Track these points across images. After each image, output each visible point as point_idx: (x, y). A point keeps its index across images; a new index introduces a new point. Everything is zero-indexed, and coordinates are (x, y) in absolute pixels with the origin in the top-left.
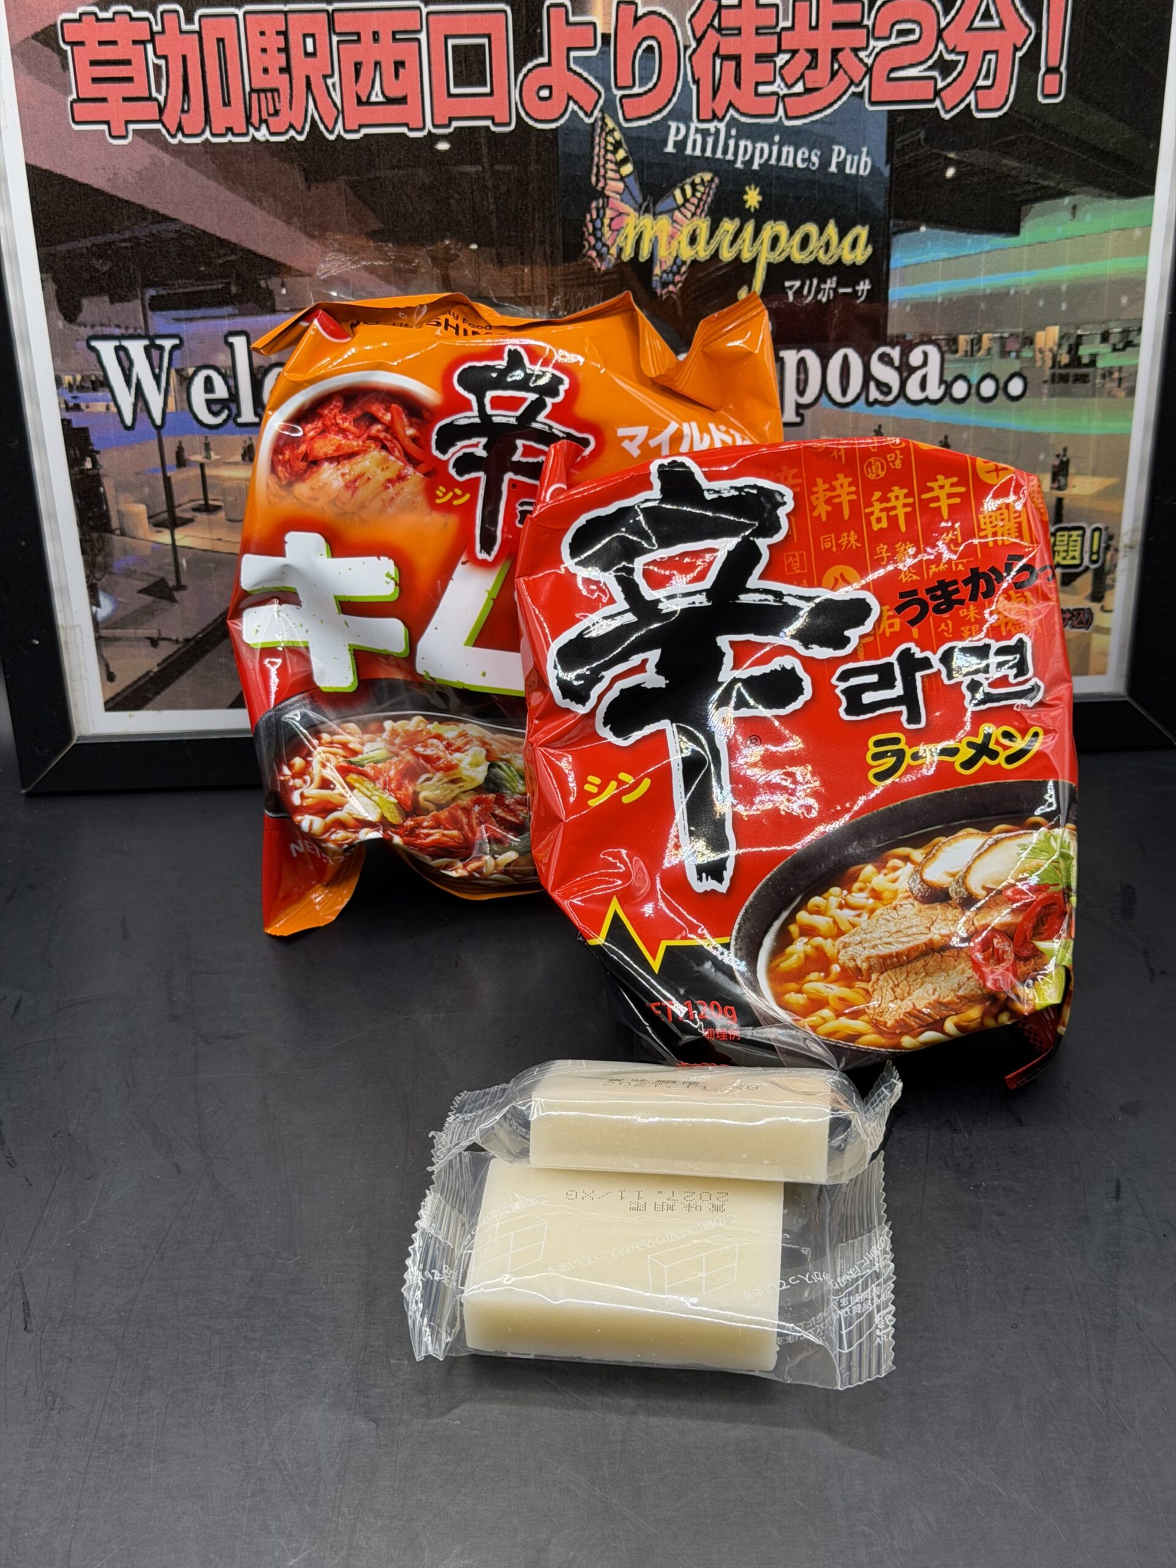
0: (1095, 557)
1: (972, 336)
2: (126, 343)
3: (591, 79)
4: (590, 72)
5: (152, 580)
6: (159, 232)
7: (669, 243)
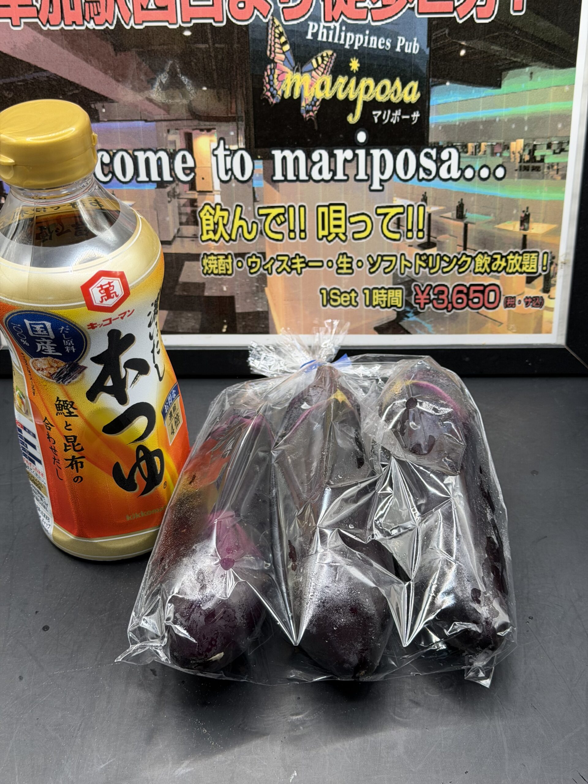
1: (475, 144)
6: (37, 77)
7: (310, 89)
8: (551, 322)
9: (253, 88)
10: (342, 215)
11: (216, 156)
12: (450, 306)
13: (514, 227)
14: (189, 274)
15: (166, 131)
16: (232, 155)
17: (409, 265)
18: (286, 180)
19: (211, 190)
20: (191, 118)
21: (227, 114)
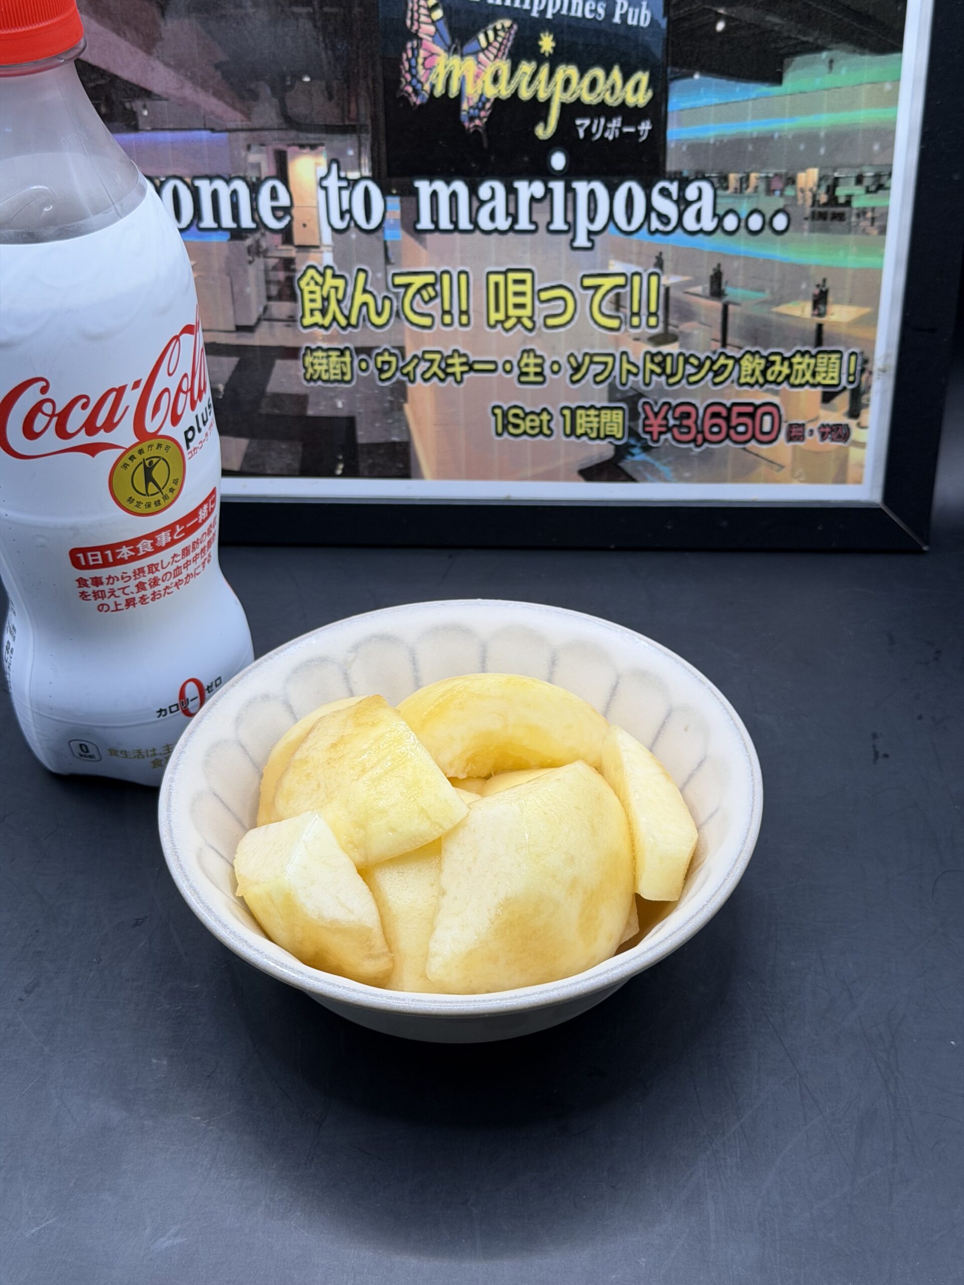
0: (851, 379)
1: (740, 175)
7: (475, 82)
8: (861, 466)
9: (384, 79)
10: (527, 288)
11: (325, 189)
12: (700, 437)
13: (803, 311)
14: (283, 380)
15: (246, 147)
16: (351, 188)
17: (634, 370)
18: (437, 229)
19: (317, 243)
20: (284, 127)
21: (343, 121)
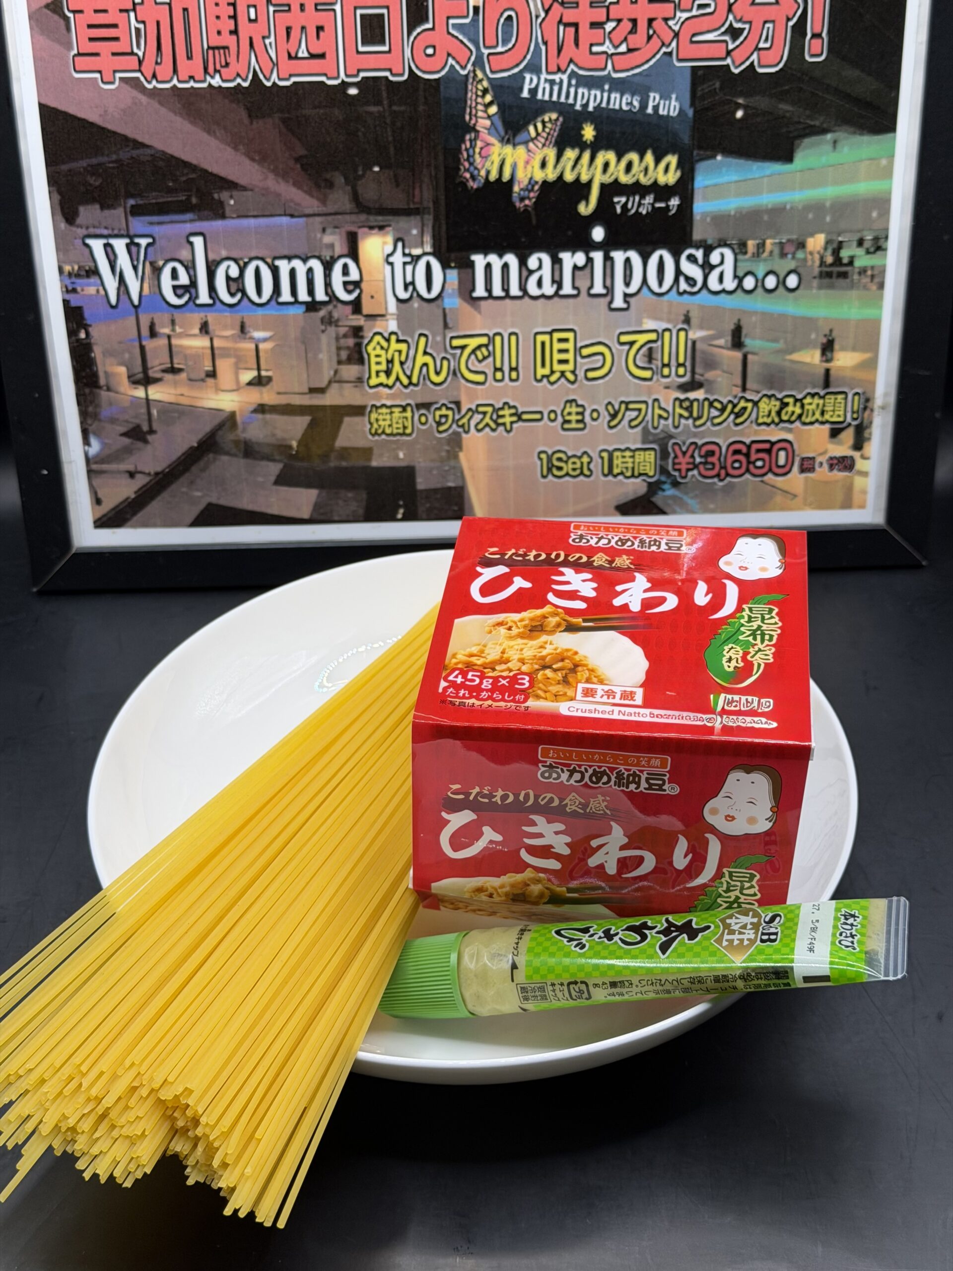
1: (757, 242)
2: (113, 241)
3: (465, 41)
4: (464, 34)
5: (131, 426)
6: (138, 156)
7: (525, 167)
8: (864, 492)
9: (446, 167)
10: (570, 346)
11: (391, 264)
12: (723, 472)
13: (812, 357)
14: (351, 436)
15: (321, 230)
16: (414, 263)
17: (665, 415)
18: (490, 296)
19: (383, 312)
20: (356, 210)
21: (408, 204)
